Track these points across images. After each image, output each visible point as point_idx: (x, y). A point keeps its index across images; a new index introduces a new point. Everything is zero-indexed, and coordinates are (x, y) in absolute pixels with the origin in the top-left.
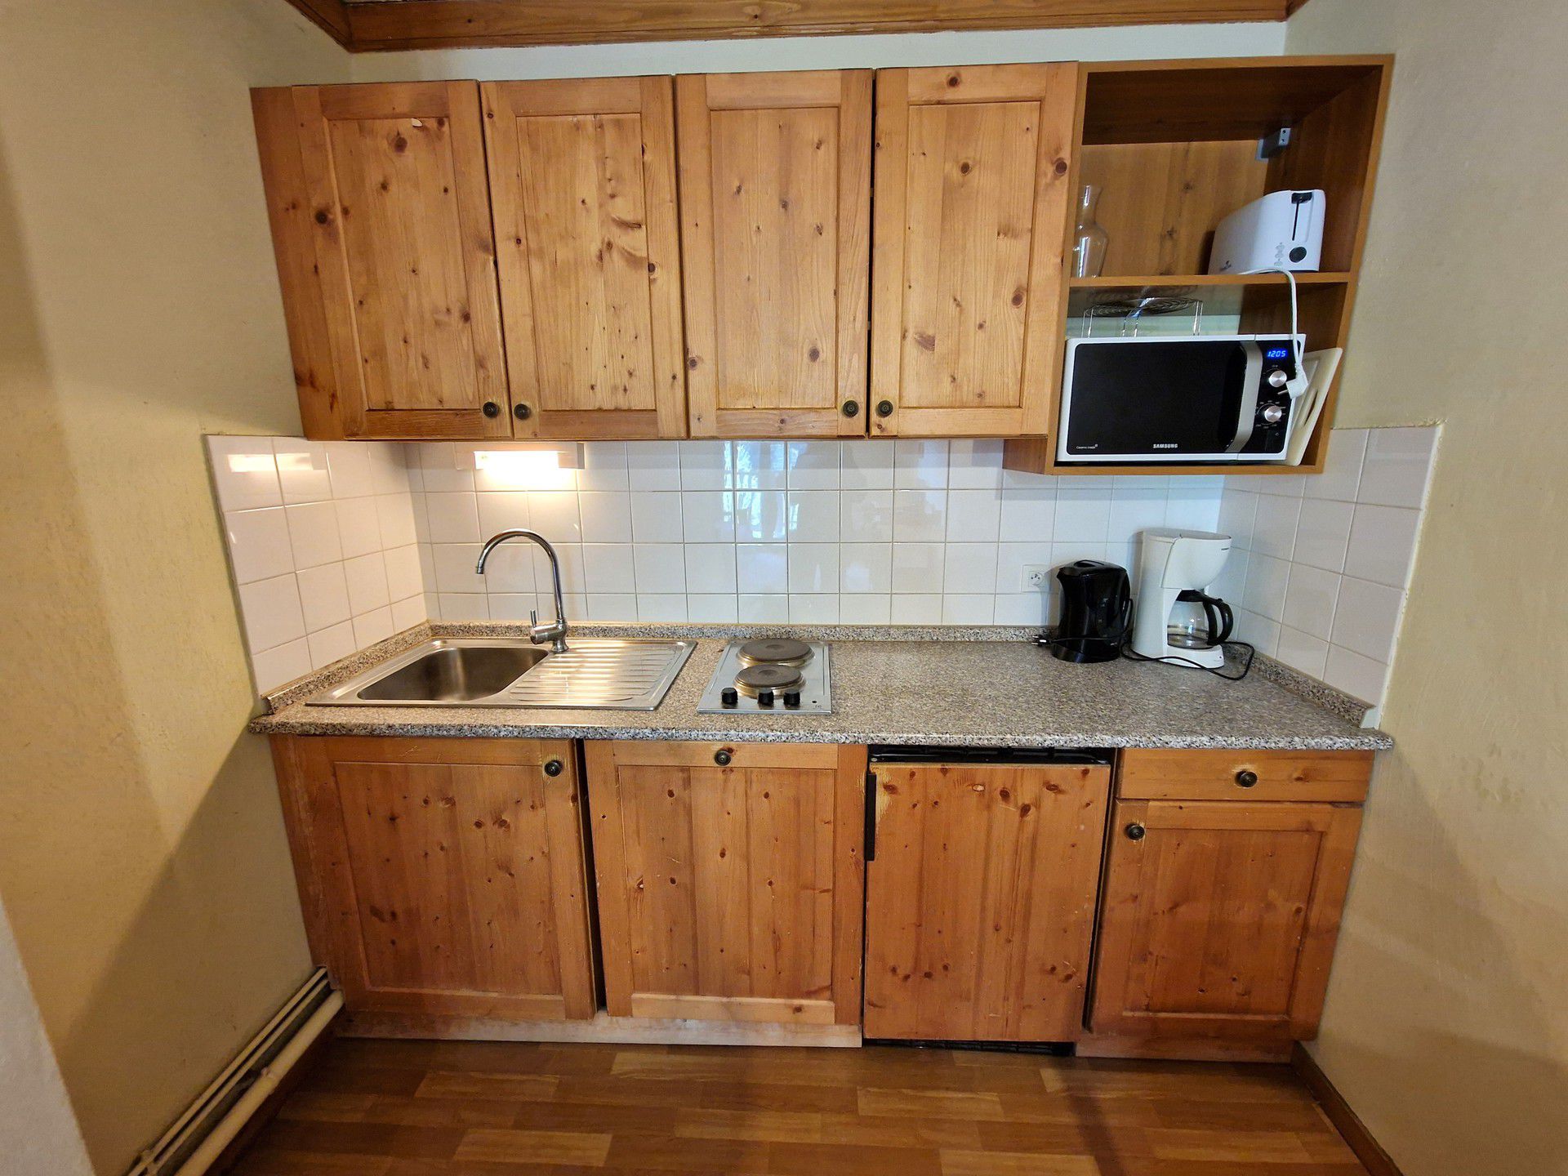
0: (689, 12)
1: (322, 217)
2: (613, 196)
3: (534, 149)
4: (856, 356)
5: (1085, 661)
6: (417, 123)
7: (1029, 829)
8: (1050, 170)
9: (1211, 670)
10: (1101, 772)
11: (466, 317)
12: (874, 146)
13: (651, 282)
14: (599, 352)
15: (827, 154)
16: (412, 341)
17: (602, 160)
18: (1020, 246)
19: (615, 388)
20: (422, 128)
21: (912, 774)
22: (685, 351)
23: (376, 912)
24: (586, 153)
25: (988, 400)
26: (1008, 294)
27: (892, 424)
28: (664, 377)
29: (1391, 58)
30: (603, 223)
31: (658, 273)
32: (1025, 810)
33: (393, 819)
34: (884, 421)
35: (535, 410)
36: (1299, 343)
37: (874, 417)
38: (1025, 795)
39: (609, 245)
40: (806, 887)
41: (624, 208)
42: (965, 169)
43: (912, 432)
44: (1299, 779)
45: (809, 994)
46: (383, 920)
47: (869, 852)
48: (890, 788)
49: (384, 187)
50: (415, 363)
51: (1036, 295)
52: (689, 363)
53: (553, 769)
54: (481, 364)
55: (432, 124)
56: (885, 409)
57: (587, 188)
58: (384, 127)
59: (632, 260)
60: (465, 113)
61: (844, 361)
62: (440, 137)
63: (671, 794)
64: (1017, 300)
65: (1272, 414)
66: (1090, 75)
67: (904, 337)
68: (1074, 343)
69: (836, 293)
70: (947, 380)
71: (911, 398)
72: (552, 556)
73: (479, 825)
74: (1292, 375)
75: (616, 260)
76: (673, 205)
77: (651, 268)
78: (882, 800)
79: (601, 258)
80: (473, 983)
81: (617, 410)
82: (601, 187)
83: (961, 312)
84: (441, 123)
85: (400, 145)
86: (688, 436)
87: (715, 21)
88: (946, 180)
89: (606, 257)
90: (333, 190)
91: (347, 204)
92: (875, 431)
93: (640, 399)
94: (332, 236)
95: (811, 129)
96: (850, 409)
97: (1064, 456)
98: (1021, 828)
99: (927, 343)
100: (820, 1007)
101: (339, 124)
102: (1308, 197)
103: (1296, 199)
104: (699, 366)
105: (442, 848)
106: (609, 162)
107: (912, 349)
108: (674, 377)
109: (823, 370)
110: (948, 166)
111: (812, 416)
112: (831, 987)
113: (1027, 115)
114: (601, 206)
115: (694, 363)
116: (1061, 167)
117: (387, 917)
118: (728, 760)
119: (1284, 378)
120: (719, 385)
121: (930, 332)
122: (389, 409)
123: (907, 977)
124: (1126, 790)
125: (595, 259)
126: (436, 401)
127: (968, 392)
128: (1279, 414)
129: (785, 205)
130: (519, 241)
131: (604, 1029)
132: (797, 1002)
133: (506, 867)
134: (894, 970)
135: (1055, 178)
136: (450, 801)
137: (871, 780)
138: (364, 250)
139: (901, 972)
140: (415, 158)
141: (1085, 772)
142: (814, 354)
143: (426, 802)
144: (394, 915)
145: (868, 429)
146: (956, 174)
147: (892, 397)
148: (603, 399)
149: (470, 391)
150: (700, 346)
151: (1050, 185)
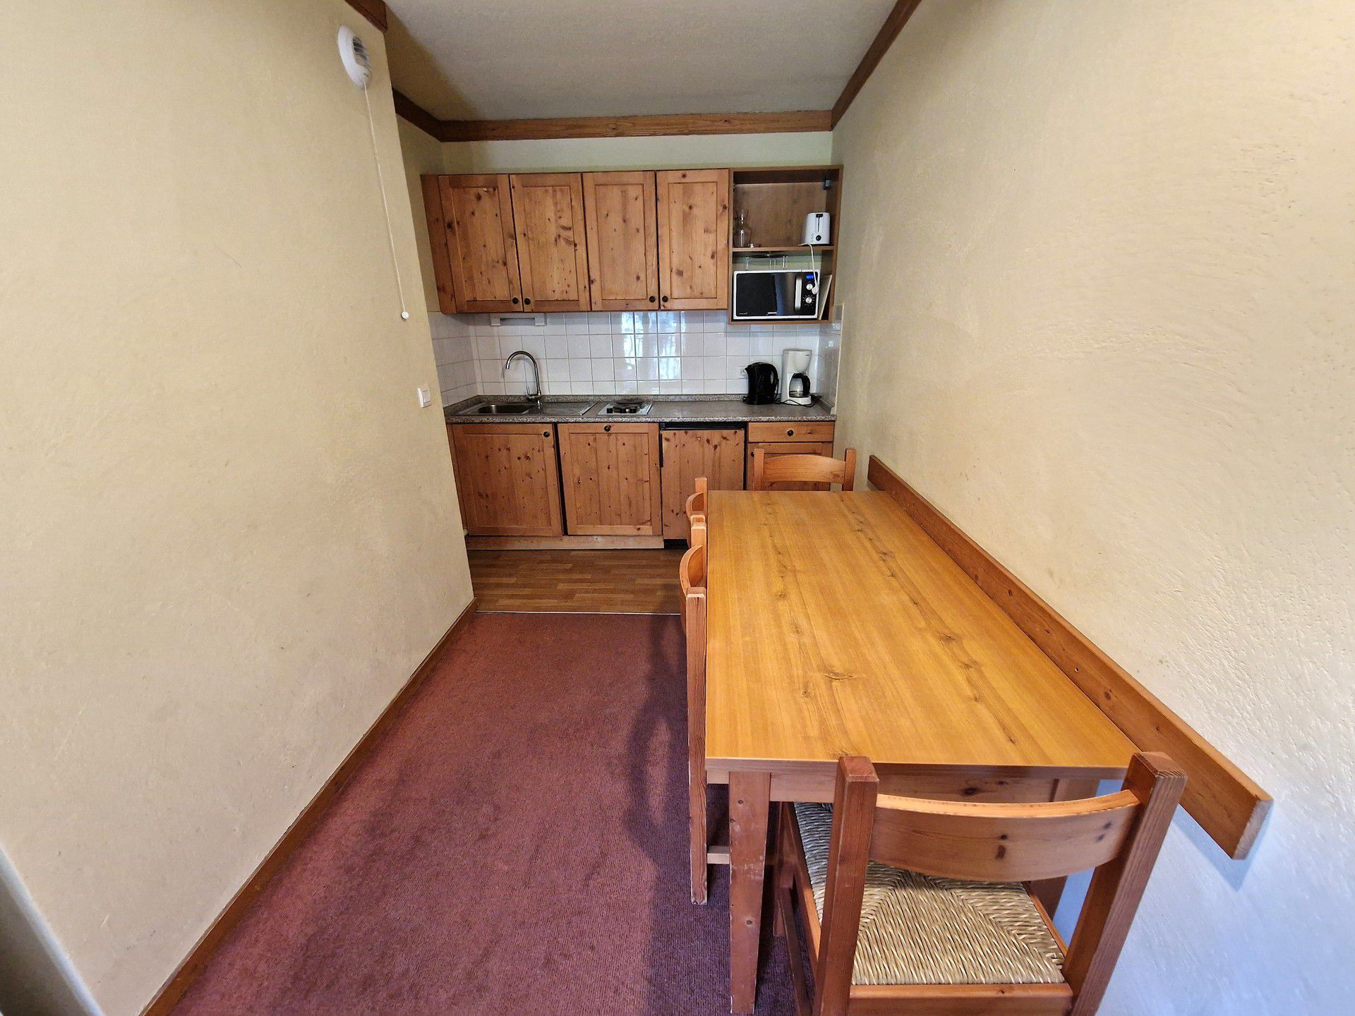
0: (586, 126)
1: (450, 226)
2: (560, 217)
3: (530, 200)
4: (653, 279)
5: (758, 404)
6: (485, 189)
7: (718, 455)
8: (721, 208)
9: (804, 405)
10: (741, 433)
11: (505, 264)
12: (657, 200)
13: (575, 250)
14: (556, 278)
15: (640, 202)
16: (484, 273)
17: (556, 204)
18: (712, 236)
19: (563, 292)
20: (487, 191)
21: (675, 434)
22: (589, 277)
23: (480, 495)
24: (549, 202)
25: (704, 296)
26: (709, 254)
27: (668, 305)
28: (581, 287)
29: (842, 167)
30: (557, 227)
31: (578, 246)
32: (716, 447)
33: (487, 457)
34: (666, 304)
35: (532, 301)
36: (816, 273)
37: (662, 302)
38: (715, 442)
39: (559, 236)
40: (639, 480)
41: (565, 221)
42: (691, 208)
43: (675, 308)
44: (809, 433)
45: (643, 524)
46: (483, 498)
47: (661, 465)
48: (667, 440)
49: (473, 214)
50: (485, 282)
51: (719, 255)
52: (591, 282)
53: (546, 435)
54: (510, 282)
55: (491, 190)
56: (665, 299)
57: (550, 213)
58: (474, 191)
59: (568, 241)
60: (503, 184)
61: (649, 281)
62: (494, 195)
63: (589, 444)
64: (713, 257)
65: (809, 300)
66: (735, 173)
67: (671, 271)
68: (736, 273)
69: (645, 254)
70: (689, 288)
71: (675, 295)
72: (534, 362)
73: (519, 458)
74: (814, 286)
75: (562, 243)
76: (582, 222)
77: (575, 245)
78: (665, 444)
79: (556, 241)
80: (517, 524)
81: (563, 300)
82: (555, 214)
83: (692, 261)
84: (494, 189)
85: (479, 197)
86: (591, 310)
87: (597, 130)
88: (684, 211)
89: (558, 241)
90: (454, 214)
91: (458, 220)
92: (662, 308)
93: (573, 296)
94: (454, 233)
95: (633, 192)
96: (652, 299)
97: (736, 317)
98: (715, 454)
99: (680, 273)
100: (647, 529)
101: (456, 190)
102: (821, 216)
103: (817, 216)
104: (595, 283)
105: (505, 468)
106: (558, 205)
107: (675, 277)
108: (585, 287)
109: (642, 284)
110: (684, 206)
111: (638, 302)
112: (650, 520)
113: (712, 188)
114: (556, 221)
115: (593, 282)
116: (725, 207)
117: (485, 496)
118: (609, 430)
119: (812, 286)
120: (602, 289)
121: (681, 269)
122: (475, 300)
123: (677, 514)
124: (750, 439)
125: (554, 242)
126: (493, 297)
127: (696, 293)
128: (811, 301)
129: (625, 221)
130: (525, 235)
131: (567, 544)
132: (638, 527)
133: (529, 475)
134: (673, 511)
135: (723, 211)
136: (508, 449)
137: (660, 436)
138: (465, 237)
139: (675, 512)
140: (486, 202)
141: (736, 432)
142: (638, 278)
143: (500, 450)
144: (487, 496)
145: (660, 307)
146: (687, 209)
147: (668, 294)
148: (557, 296)
149: (506, 293)
150: (595, 274)
151: (721, 214)
